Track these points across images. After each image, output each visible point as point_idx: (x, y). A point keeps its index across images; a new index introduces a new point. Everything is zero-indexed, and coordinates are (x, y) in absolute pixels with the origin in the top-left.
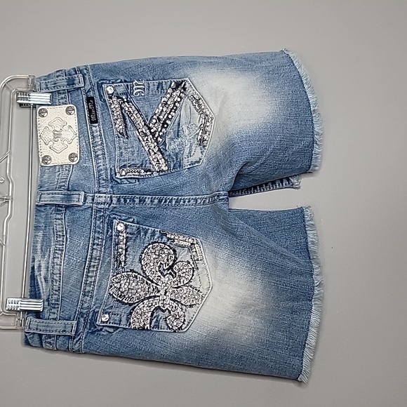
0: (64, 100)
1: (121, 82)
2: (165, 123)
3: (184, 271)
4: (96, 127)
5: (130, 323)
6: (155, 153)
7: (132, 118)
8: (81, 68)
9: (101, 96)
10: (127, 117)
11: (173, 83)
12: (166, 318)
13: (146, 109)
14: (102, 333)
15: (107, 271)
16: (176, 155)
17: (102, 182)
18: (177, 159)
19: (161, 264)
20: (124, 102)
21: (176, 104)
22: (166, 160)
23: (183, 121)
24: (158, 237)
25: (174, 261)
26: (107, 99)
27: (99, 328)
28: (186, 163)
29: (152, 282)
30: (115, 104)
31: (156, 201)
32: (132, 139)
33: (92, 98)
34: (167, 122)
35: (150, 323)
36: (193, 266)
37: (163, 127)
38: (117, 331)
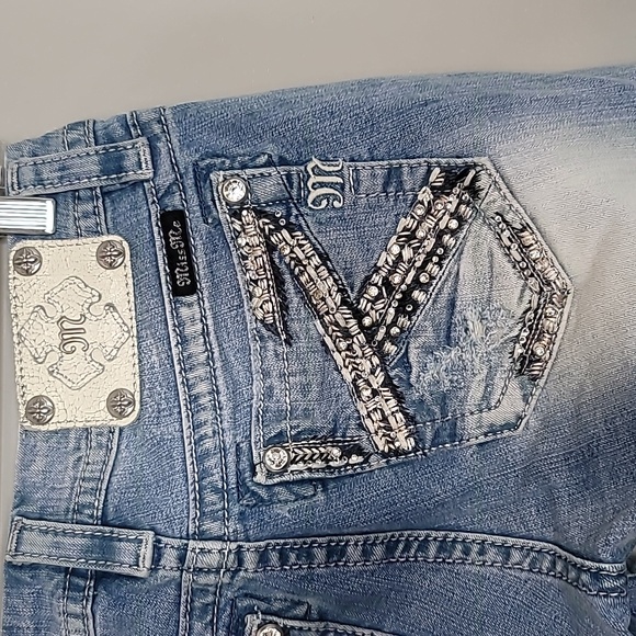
0: (91, 222)
1: (269, 164)
2: (407, 297)
4: (190, 305)
6: (375, 393)
7: (303, 279)
8: (144, 118)
9: (205, 210)
10: (287, 277)
11: (437, 171)
13: (347, 252)
16: (443, 400)
17: (211, 497)
18: (444, 414)
20: (278, 229)
21: (446, 237)
22: (410, 419)
23: (466, 293)
26: (224, 217)
28: (473, 427)
30: (250, 239)
31: (379, 551)
32: (301, 344)
33: (180, 215)
34: (417, 294)
37: (400, 311)
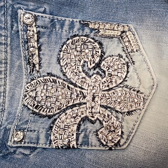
3: (116, 67)
5: (51, 141)
12: (97, 131)
14: (16, 156)
15: (19, 78)
19: (85, 62)
24: (79, 29)
25: (101, 56)
27: (12, 150)
29: (75, 86)
35: (77, 140)
36: (127, 60)
38: (35, 153)
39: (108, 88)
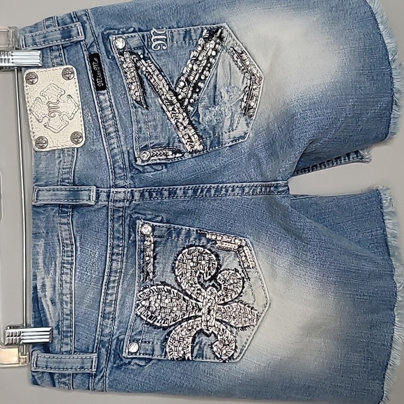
0: (58, 60)
1: (134, 31)
2: (196, 86)
3: (232, 282)
4: (104, 94)
5: (166, 352)
6: (185, 128)
7: (152, 81)
8: (79, 14)
9: (108, 52)
10: (145, 80)
11: (205, 31)
12: (212, 344)
13: (170, 67)
14: (131, 367)
16: (214, 128)
17: (118, 171)
18: (214, 134)
19: (200, 273)
20: (140, 59)
21: (211, 59)
22: (200, 137)
23: (220, 82)
24: (195, 239)
25: (218, 269)
26: (116, 55)
27: (127, 361)
28: (227, 139)
29: (191, 297)
30: (128, 64)
31: (190, 192)
32: (153, 108)
33: (97, 55)
34: (199, 84)
35: (192, 352)
36: (243, 275)
37: (194, 92)
38: (150, 364)
39: (223, 302)
